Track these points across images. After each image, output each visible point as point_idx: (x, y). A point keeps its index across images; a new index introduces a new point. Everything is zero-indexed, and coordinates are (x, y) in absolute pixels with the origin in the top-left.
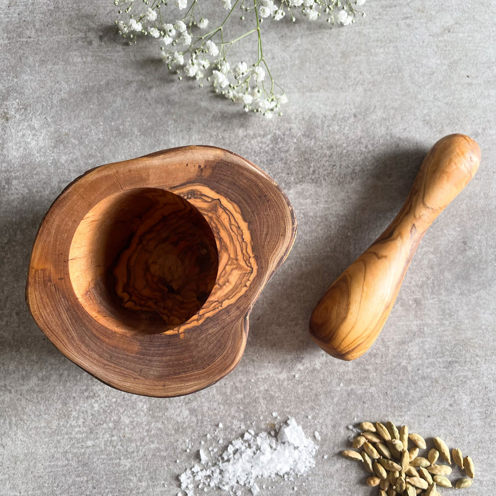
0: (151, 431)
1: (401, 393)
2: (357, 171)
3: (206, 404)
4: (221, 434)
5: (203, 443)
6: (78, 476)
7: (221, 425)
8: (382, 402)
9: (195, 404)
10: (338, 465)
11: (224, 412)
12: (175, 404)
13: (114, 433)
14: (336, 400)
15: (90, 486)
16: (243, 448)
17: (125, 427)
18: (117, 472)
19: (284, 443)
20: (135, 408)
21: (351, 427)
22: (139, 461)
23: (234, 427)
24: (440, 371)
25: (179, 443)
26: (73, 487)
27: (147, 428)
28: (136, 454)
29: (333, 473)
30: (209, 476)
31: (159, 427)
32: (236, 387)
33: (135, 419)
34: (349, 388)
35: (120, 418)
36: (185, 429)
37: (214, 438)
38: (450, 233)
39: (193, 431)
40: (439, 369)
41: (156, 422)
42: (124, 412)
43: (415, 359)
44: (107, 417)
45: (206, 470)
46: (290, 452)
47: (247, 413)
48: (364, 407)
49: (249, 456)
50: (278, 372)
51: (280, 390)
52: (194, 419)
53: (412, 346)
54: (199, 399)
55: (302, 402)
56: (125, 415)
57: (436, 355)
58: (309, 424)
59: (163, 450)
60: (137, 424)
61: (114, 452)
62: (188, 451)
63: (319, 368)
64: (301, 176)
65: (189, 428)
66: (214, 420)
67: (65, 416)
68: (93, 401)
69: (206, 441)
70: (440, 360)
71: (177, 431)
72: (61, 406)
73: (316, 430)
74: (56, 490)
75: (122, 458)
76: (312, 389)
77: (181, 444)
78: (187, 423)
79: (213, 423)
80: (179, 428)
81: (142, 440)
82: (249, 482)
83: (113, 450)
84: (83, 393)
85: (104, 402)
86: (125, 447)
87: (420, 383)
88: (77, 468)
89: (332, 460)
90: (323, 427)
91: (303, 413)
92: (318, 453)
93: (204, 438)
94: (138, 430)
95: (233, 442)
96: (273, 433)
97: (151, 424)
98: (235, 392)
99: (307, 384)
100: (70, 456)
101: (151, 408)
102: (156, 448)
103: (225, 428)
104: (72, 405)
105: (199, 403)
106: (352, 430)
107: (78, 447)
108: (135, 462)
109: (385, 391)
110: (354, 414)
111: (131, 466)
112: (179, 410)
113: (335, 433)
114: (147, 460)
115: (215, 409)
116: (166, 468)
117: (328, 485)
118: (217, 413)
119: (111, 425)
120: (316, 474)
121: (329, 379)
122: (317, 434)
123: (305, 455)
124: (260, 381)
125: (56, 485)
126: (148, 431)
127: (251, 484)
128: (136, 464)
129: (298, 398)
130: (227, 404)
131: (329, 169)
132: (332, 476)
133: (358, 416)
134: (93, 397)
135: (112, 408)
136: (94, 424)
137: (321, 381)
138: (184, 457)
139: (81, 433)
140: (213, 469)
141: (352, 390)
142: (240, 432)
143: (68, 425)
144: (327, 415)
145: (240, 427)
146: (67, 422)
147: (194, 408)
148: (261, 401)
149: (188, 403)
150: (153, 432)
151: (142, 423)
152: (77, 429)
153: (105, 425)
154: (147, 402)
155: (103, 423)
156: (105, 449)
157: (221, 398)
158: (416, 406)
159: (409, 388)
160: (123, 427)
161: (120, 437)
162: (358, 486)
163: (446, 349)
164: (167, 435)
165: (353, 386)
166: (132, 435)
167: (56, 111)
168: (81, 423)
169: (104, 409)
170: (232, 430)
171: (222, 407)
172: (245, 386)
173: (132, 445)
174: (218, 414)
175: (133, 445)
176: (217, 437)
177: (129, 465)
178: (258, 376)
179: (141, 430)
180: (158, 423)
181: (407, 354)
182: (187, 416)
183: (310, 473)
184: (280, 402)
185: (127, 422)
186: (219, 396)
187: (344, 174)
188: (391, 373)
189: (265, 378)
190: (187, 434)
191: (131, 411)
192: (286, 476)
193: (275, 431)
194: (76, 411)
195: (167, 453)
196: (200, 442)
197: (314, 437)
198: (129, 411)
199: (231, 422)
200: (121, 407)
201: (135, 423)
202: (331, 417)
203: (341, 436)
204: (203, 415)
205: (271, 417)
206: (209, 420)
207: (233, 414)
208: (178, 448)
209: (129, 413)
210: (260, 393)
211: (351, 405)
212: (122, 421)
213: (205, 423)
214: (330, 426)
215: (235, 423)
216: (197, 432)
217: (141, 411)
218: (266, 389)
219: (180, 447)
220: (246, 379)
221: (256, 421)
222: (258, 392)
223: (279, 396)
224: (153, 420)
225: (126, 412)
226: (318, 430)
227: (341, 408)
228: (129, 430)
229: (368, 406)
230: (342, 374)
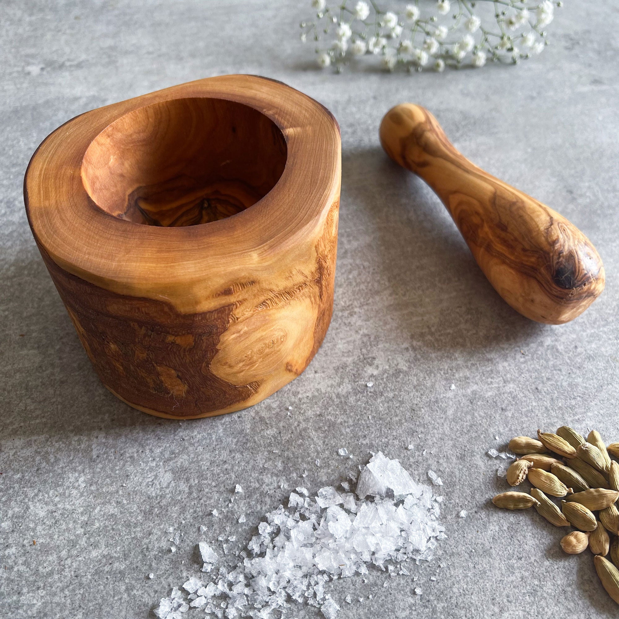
1: (562, 386)
3: (207, 456)
4: (242, 505)
5: (204, 528)
7: (239, 488)
8: (534, 404)
9: (183, 460)
10: (493, 528)
11: (243, 464)
13: (10, 541)
14: (450, 412)
16: (290, 523)
17: (36, 525)
19: (370, 499)
20: (62, 485)
21: (493, 452)
22: (62, 590)
23: (265, 488)
24: (613, 345)
25: (153, 538)
29: (487, 544)
30: (224, 597)
31: (112, 511)
32: (262, 419)
33: (59, 506)
34: (469, 391)
35: (28, 508)
36: (164, 509)
37: (226, 517)
39: (183, 510)
40: (610, 342)
42: (36, 495)
43: (563, 334)
45: (216, 584)
46: (388, 512)
47: (288, 459)
48: (506, 417)
49: (304, 532)
51: (345, 411)
52: (184, 487)
55: (389, 426)
57: (594, 323)
58: (412, 460)
59: (119, 558)
62: (174, 549)
63: (405, 368)
65: (175, 505)
66: (224, 482)
69: (210, 525)
70: (605, 329)
71: (148, 514)
73: (429, 467)
75: (25, 590)
76: (402, 402)
77: (159, 540)
78: (168, 496)
79: (222, 489)
80: (152, 507)
81: (73, 544)
82: (315, 595)
83: (5, 576)
86: (33, 566)
87: (589, 366)
89: (478, 519)
90: (441, 461)
91: (396, 442)
93: (206, 520)
95: (268, 515)
96: (346, 485)
97: (94, 509)
98: (260, 427)
99: (391, 395)
101: (95, 480)
102: (104, 556)
103: (249, 494)
105: (192, 456)
106: (498, 458)
108: (55, 594)
109: (533, 387)
110: (492, 430)
111: (45, 604)
112: (151, 475)
113: (469, 469)
114: (81, 584)
115: (225, 462)
116: (125, 596)
117: (485, 573)
118: (229, 468)
120: (453, 554)
121: (429, 381)
122: (432, 475)
123: (419, 514)
127: (320, 596)
128: (56, 599)
129: (380, 419)
130: (247, 449)
132: (487, 553)
133: (500, 434)
135: (11, 491)
137: (415, 387)
138: (165, 565)
140: (230, 577)
141: (474, 393)
142: (278, 495)
144: (442, 439)
145: (279, 487)
147: (182, 467)
148: (313, 434)
149: (170, 459)
154: (87, 471)
157: (235, 440)
158: (596, 401)
159: (573, 376)
160: (32, 525)
162: (547, 563)
163: (606, 313)
164: (128, 525)
165: (475, 387)
166: (51, 537)
170: (263, 494)
171: (238, 456)
172: (277, 414)
173: (50, 558)
174: (232, 469)
175: (53, 558)
176: (232, 513)
177: (40, 604)
178: (300, 396)
179: (71, 525)
180: (108, 506)
182: (169, 484)
183: (440, 552)
184: (348, 430)
185: (42, 514)
186: (229, 440)
188: (533, 359)
189: (314, 397)
190: (170, 518)
191: (51, 492)
192: (391, 568)
193: (350, 481)
195: (127, 562)
196: (199, 529)
197: (430, 481)
198: (47, 493)
199: (258, 481)
200: (31, 487)
201: (60, 512)
202: (451, 443)
203: (481, 471)
204: (201, 476)
205: (338, 457)
206: (214, 484)
207: (261, 466)
208: (152, 549)
209: (46, 495)
210: (309, 421)
211: (480, 416)
212: (30, 514)
213: (207, 490)
214: (454, 458)
215: (266, 481)
216: (191, 511)
217: (74, 487)
218: (318, 413)
219: (157, 545)
220: (278, 403)
221: (309, 470)
222: (304, 420)
223: (345, 422)
224: (99, 501)
225: (41, 494)
226: (433, 467)
227: (465, 424)
228: (44, 530)
229: (513, 414)
230: (449, 371)
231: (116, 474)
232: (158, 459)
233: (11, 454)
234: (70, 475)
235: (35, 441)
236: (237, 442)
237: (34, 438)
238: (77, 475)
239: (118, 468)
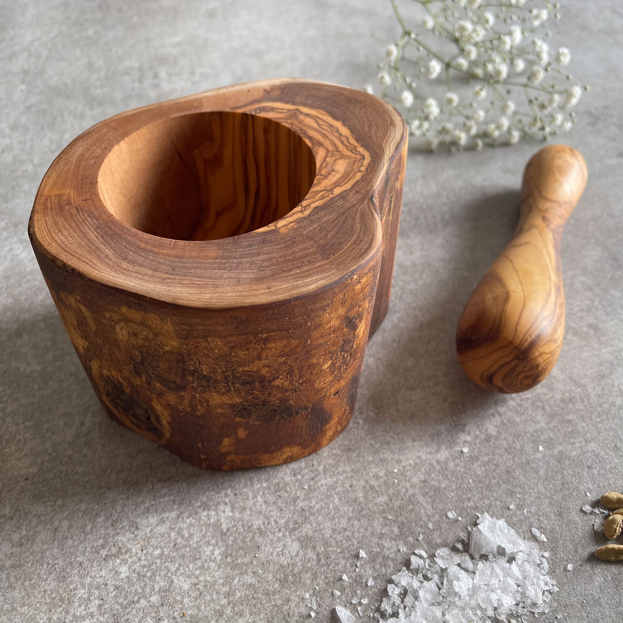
0: (235, 594)
3: (328, 524)
4: (368, 569)
5: (338, 593)
7: (362, 554)
8: (616, 461)
9: (307, 529)
10: (599, 579)
11: (362, 530)
12: (271, 536)
13: (162, 614)
14: (542, 472)
16: (416, 584)
17: (183, 597)
19: (484, 557)
20: (199, 559)
21: (587, 508)
23: (386, 552)
25: (292, 604)
27: (226, 589)
29: (596, 594)
31: (250, 581)
32: (372, 487)
33: (201, 578)
34: (556, 451)
35: (172, 582)
36: (298, 577)
37: (356, 581)
39: (315, 576)
41: (241, 574)
42: (178, 569)
44: (145, 585)
46: (503, 569)
47: (403, 524)
48: (593, 474)
49: (431, 592)
50: (433, 451)
51: (447, 476)
52: (311, 554)
53: (617, 379)
54: (312, 518)
55: (489, 487)
56: (181, 574)
58: (515, 519)
60: (205, 586)
62: (313, 614)
63: (495, 433)
65: (307, 572)
66: (347, 548)
67: (63, 602)
68: (118, 561)
69: (342, 590)
71: (283, 582)
72: (54, 584)
73: (531, 526)
76: (497, 465)
77: (297, 606)
78: (299, 564)
79: (347, 555)
80: (286, 576)
81: (220, 614)
84: (98, 553)
89: (583, 572)
90: (541, 519)
91: (498, 503)
92: (553, 563)
93: (338, 584)
94: (208, 598)
95: (394, 577)
96: (460, 546)
97: (233, 579)
98: (372, 495)
99: (486, 459)
101: (229, 552)
103: (373, 558)
104: (76, 579)
105: (314, 525)
106: (592, 513)
109: (613, 445)
110: (582, 487)
112: (280, 545)
113: (568, 525)
115: (345, 530)
118: (350, 534)
119: (155, 599)
120: (566, 606)
121: (518, 444)
122: (536, 532)
123: (530, 569)
124: (408, 470)
129: (480, 482)
130: (363, 516)
132: (597, 602)
133: (590, 491)
134: (116, 556)
135: (154, 567)
136: (121, 605)
137: (506, 450)
141: (560, 453)
142: (399, 558)
144: (538, 498)
145: (399, 551)
146: (67, 612)
147: (307, 536)
148: (421, 499)
149: (295, 529)
150: (239, 595)
151: (214, 583)
153: (142, 601)
154: (220, 544)
155: (139, 599)
157: (351, 509)
160: (179, 598)
161: (174, 618)
164: (267, 593)
165: (560, 448)
166: (199, 608)
168: (95, 609)
169: (139, 573)
170: (386, 558)
171: (356, 523)
172: (385, 482)
174: (353, 535)
176: (361, 577)
178: (403, 464)
179: (214, 596)
180: (245, 576)
181: (615, 389)
182: (298, 553)
183: (555, 605)
184: (452, 494)
185: (186, 587)
186: (346, 508)
188: (608, 419)
189: (416, 464)
190: (304, 585)
191: (191, 566)
193: (463, 542)
194: (84, 588)
196: (332, 593)
197: (534, 538)
198: (188, 566)
199: (379, 546)
200: (172, 561)
201: (202, 584)
202: (547, 501)
203: (579, 526)
204: (326, 544)
205: (447, 520)
206: (339, 550)
207: (379, 532)
208: (293, 615)
209: (187, 569)
210: (415, 488)
211: (570, 475)
212: (176, 588)
213: (333, 557)
214: (552, 515)
215: (386, 545)
216: (323, 577)
217: (211, 560)
218: (422, 479)
219: (296, 611)
220: (384, 471)
221: (424, 534)
222: (411, 487)
223: (448, 486)
224: (236, 572)
225: (182, 568)
226: (535, 525)
227: (557, 482)
228: (190, 601)
229: (598, 471)
230: (535, 434)
231: (247, 546)
232: (283, 530)
233: (148, 532)
234: (206, 549)
235: (168, 518)
236: (353, 510)
237: (166, 515)
238: (211, 548)
239: (248, 540)
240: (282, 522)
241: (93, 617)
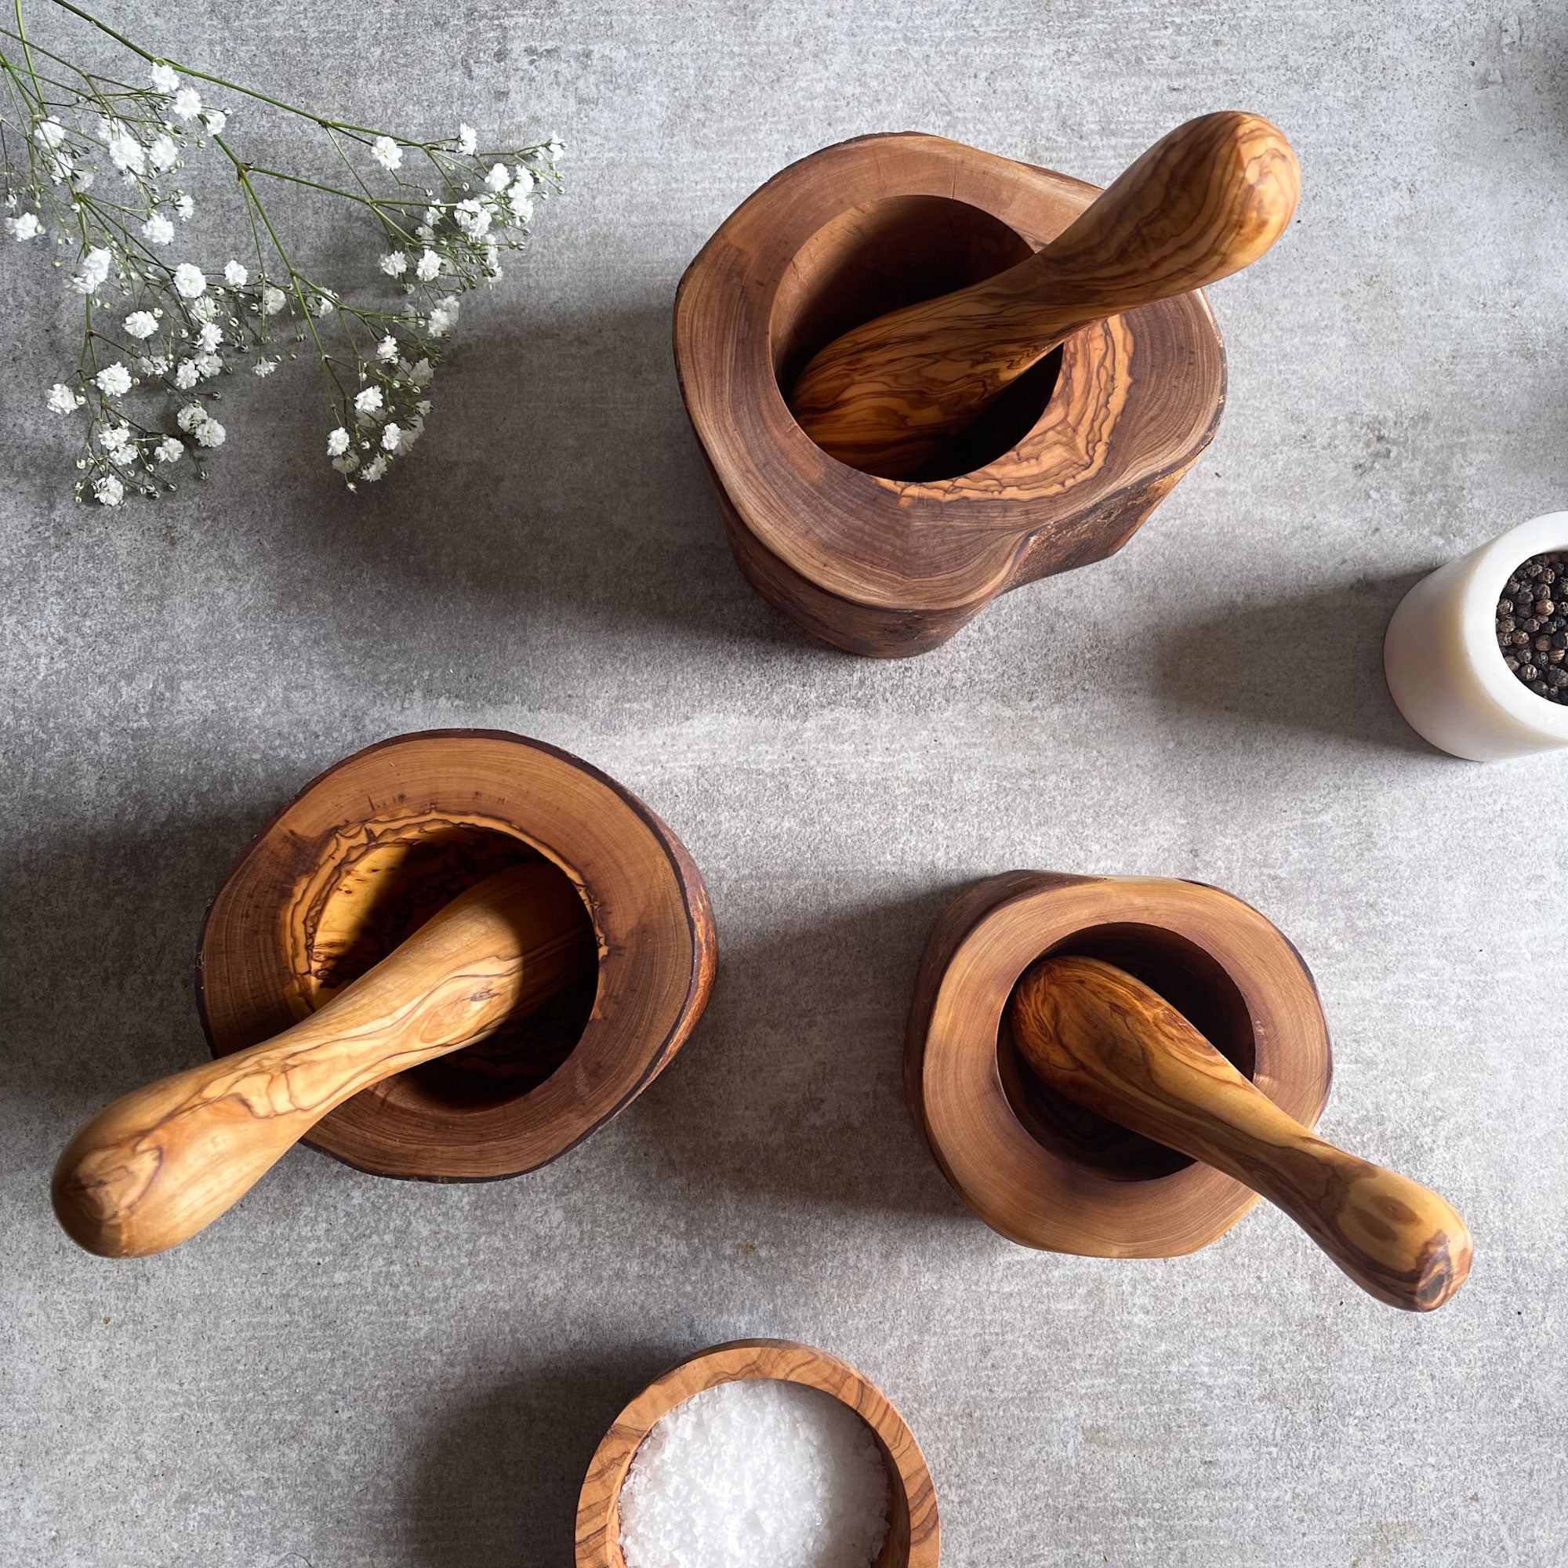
0: (478, 1255)
2: (958, 684)
6: (313, 1349)
12: (533, 1196)
15: (339, 1371)
18: (399, 1343)
26: (300, 1373)
27: (469, 1246)
28: (442, 1304)
38: (1162, 829)
41: (490, 1234)
44: (380, 1219)
56: (422, 1217)
60: (446, 1238)
61: (394, 1297)
64: (832, 691)
67: (287, 1215)
68: (351, 1183)
72: (278, 1191)
74: (262, 1380)
85: (375, 1186)
88: (312, 1330)
94: (448, 1252)
100: (295, 1303)
104: (302, 1192)
107: (314, 1285)
119: (388, 1238)
124: (724, 1150)
125: (263, 1368)
126: (470, 1254)
131: (897, 676)
136: (351, 1235)
139: (322, 1254)
143: (294, 1235)
146: (292, 1229)
150: (482, 1257)
152: (313, 1245)
153: (374, 1237)
155: (371, 1234)
156: (375, 1290)
167: (284, 526)
168: (322, 1233)
187: (930, 689)
194: (311, 1205)
240: (551, 1180)
241: (319, 1241)
